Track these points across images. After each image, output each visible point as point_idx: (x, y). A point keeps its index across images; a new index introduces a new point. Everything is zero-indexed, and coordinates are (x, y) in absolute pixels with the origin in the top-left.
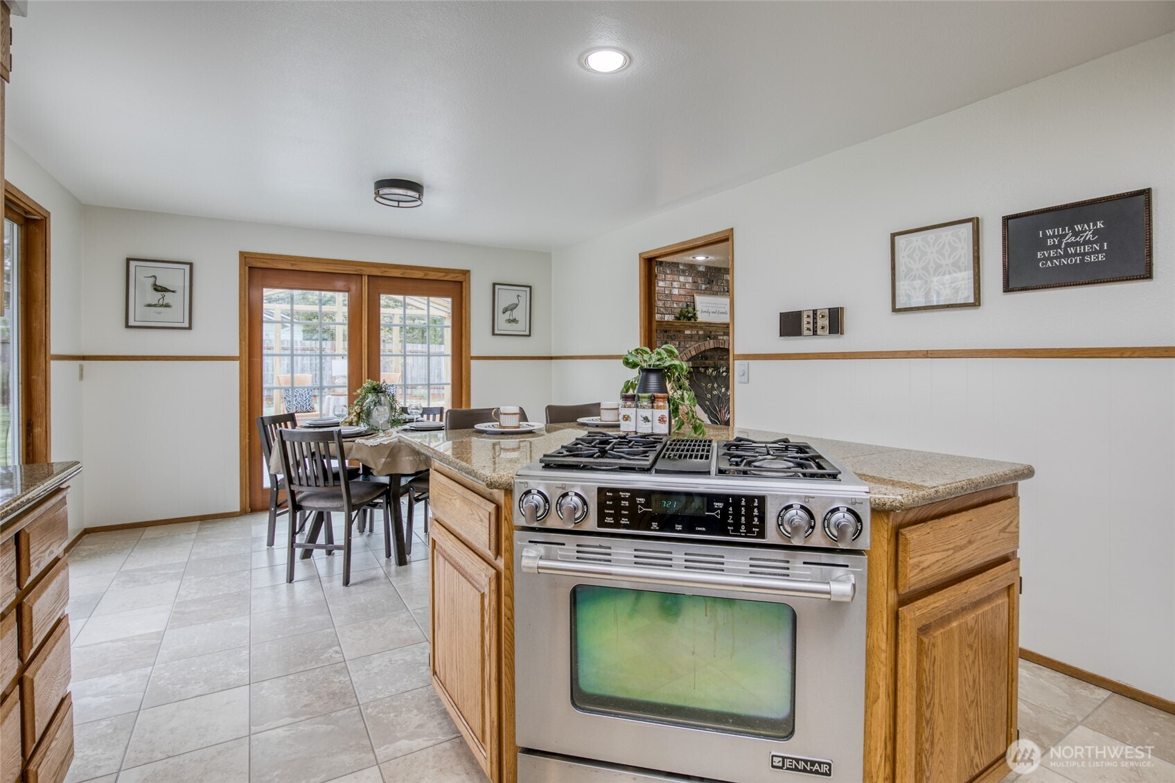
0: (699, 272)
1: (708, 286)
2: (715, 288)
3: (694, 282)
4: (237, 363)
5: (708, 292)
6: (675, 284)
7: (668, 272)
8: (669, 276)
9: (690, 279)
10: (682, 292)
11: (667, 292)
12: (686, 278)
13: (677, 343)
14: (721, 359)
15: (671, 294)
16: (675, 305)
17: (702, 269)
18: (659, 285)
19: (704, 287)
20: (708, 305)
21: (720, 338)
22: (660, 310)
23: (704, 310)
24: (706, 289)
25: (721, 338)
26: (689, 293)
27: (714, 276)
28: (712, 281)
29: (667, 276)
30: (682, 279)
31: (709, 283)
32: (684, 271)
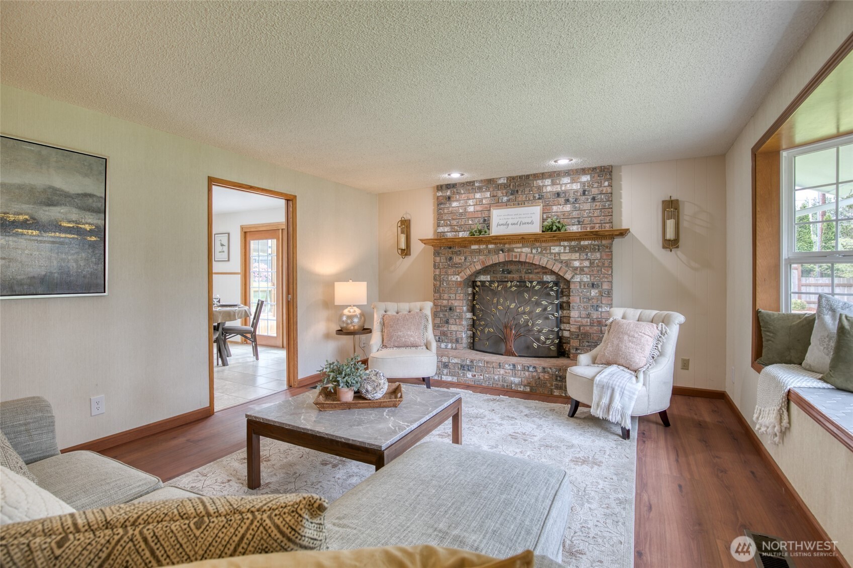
0: (501, 184)
1: (511, 197)
2: (521, 197)
3: (493, 196)
4: (240, 275)
5: (512, 203)
6: (471, 202)
7: (462, 192)
8: (464, 195)
9: (488, 194)
10: (478, 208)
11: (461, 211)
12: (483, 193)
13: (463, 258)
14: (529, 273)
15: (465, 211)
16: (470, 222)
17: (501, 181)
18: (453, 206)
19: (505, 199)
20: (506, 217)
21: (516, 250)
22: (454, 228)
23: (500, 223)
24: (508, 201)
25: (519, 250)
26: (486, 208)
27: (519, 186)
28: (517, 191)
29: (461, 195)
30: (478, 196)
31: (512, 194)
32: (480, 188)
